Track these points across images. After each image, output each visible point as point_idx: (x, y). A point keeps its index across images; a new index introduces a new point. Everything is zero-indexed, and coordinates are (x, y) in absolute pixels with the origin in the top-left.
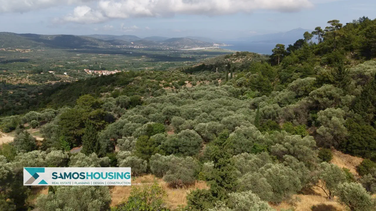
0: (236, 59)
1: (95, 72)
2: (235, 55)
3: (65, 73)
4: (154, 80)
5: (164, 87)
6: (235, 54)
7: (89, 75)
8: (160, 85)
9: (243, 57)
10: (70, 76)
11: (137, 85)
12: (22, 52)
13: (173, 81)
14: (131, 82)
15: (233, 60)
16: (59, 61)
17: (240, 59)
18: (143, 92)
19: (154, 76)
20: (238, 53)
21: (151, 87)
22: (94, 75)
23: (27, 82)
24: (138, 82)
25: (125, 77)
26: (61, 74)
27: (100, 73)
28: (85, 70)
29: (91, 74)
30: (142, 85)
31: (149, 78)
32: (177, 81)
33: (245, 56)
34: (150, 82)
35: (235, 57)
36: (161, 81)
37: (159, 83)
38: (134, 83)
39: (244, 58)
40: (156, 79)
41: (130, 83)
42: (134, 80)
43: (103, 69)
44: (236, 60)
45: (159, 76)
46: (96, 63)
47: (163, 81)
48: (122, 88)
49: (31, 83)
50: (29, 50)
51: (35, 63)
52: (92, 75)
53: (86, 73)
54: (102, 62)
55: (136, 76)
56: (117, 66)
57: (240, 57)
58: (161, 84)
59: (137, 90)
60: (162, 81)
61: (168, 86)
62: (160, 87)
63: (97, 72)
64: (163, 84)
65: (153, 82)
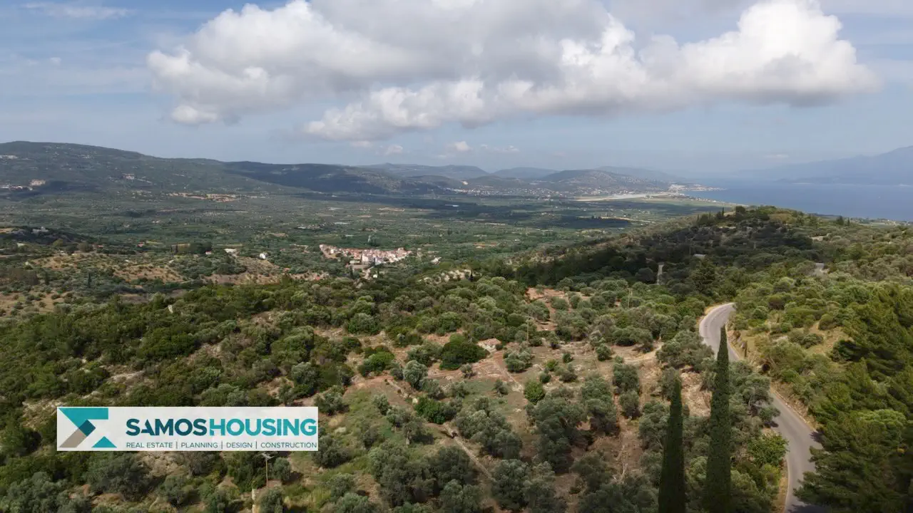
0: (733, 228)
1: (345, 253)
2: (730, 217)
3: (263, 256)
4: (335, 332)
5: (364, 376)
6: (732, 214)
7: (326, 260)
8: (351, 358)
9: (758, 222)
10: (272, 262)
12: (217, 200)
13: (428, 338)
15: (726, 231)
16: (282, 222)
20: (739, 209)
22: (339, 260)
23: (161, 276)
26: (252, 257)
27: (355, 255)
28: (321, 246)
29: (334, 257)
32: (445, 340)
33: (765, 220)
35: (729, 221)
36: (365, 338)
37: (354, 345)
39: (762, 225)
41: (203, 347)
42: (235, 329)
43: (374, 245)
44: (735, 231)
46: (364, 230)
49: (171, 280)
50: (234, 196)
51: (229, 225)
52: (335, 261)
53: (322, 253)
54: (377, 228)
55: (263, 310)
56: (410, 238)
57: (748, 222)
63: (349, 254)
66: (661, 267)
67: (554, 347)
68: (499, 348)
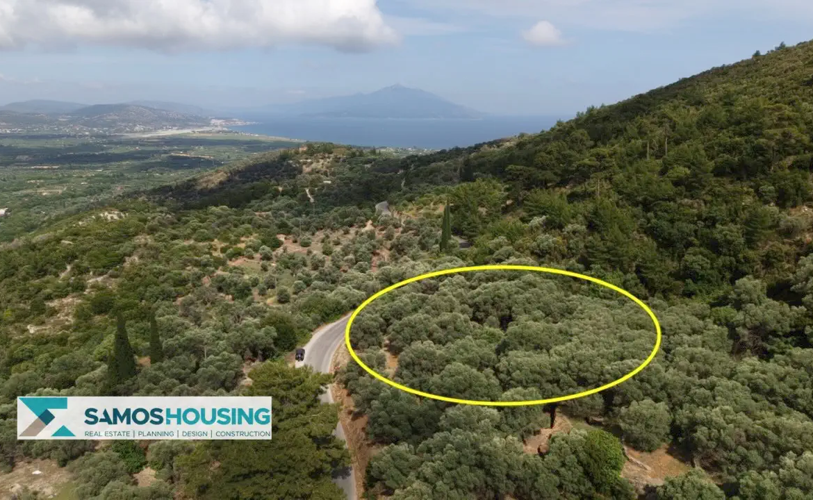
0: (309, 161)
2: (305, 153)
4: (192, 242)
5: (231, 260)
6: (305, 149)
8: (215, 254)
9: (327, 155)
11: (153, 262)
13: (243, 239)
14: (130, 256)
15: (305, 163)
17: (321, 161)
18: (183, 282)
19: (189, 231)
20: (310, 146)
21: (197, 264)
24: (152, 252)
25: (104, 240)
30: (168, 261)
31: (175, 237)
32: (252, 238)
33: (331, 153)
34: (183, 249)
35: (304, 156)
36: (213, 243)
37: (211, 247)
38: (141, 257)
39: (329, 158)
40: (194, 236)
41: (127, 258)
42: (135, 248)
44: (311, 163)
45: (200, 227)
47: (216, 240)
48: (112, 276)
55: (136, 234)
57: (319, 156)
58: (216, 250)
59: (162, 278)
60: (213, 240)
61: (238, 254)
62: (220, 263)
64: (223, 250)
65: (192, 248)
66: (307, 191)
67: (313, 234)
68: (286, 239)
